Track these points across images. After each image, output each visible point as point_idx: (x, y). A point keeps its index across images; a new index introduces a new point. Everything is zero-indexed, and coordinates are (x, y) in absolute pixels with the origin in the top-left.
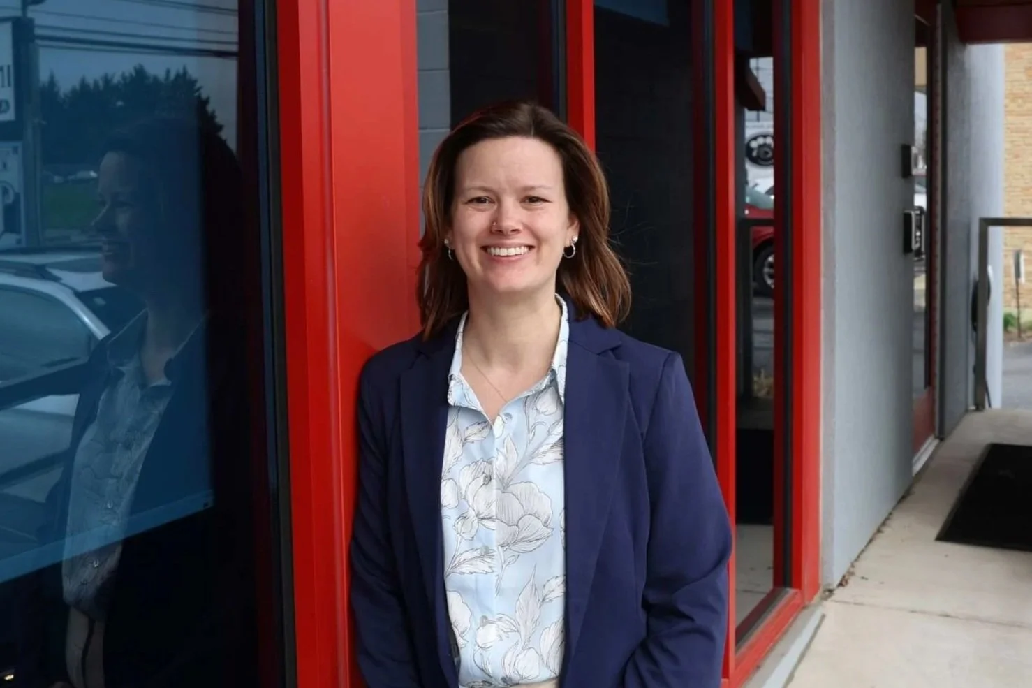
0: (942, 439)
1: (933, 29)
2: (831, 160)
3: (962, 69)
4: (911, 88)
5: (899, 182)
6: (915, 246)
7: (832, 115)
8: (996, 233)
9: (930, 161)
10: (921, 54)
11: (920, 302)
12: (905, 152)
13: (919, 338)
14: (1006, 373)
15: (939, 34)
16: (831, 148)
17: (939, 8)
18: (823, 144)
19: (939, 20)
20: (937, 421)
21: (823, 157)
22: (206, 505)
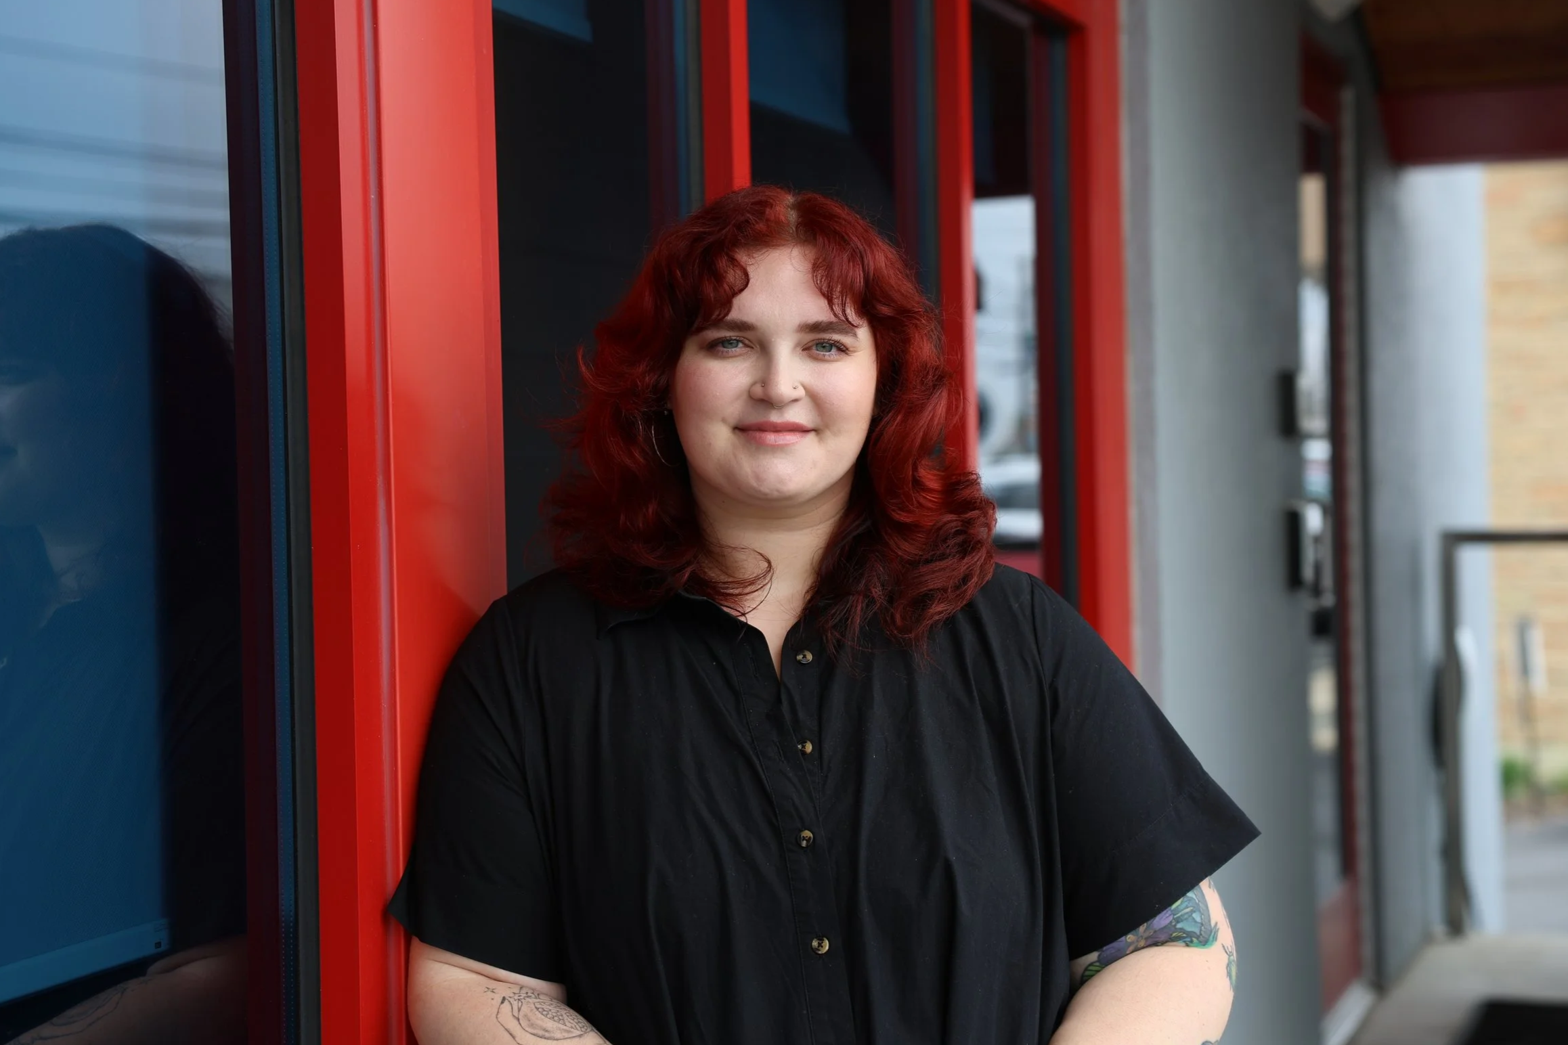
0: (1380, 984)
1: (1335, 138)
2: (1148, 395)
3: (1393, 216)
4: (1295, 275)
5: (1273, 446)
6: (1308, 573)
7: (1147, 308)
8: (1473, 560)
10: (1312, 191)
12: (1286, 384)
14: (1512, 884)
15: (1348, 148)
16: (1148, 371)
17: (1347, 96)
18: (1131, 363)
19: (1347, 120)
20: (1367, 950)
21: (1132, 388)
22: (158, 945)
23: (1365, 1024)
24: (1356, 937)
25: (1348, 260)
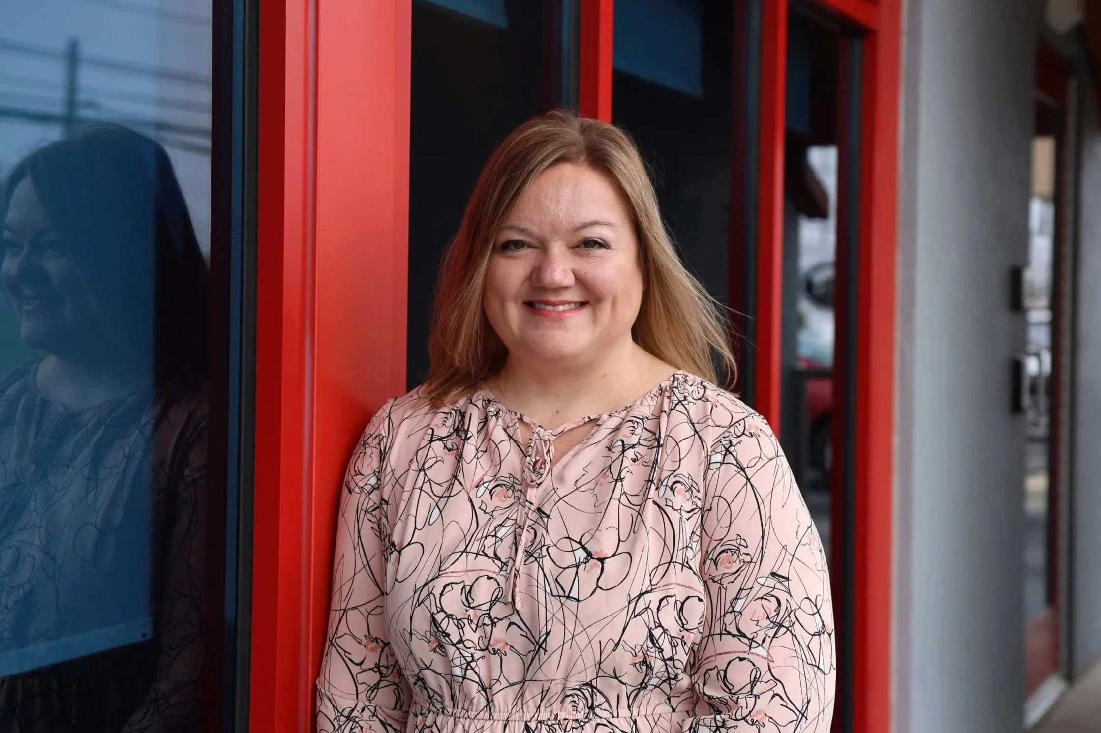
0: (1070, 676)
1: (1063, 113)
2: (910, 280)
5: (1004, 317)
7: (912, 221)
9: (1055, 306)
10: (1043, 147)
11: (1036, 505)
12: (1016, 275)
13: (1036, 556)
15: (1071, 120)
16: (911, 264)
17: (1073, 85)
18: (900, 257)
19: (1072, 101)
20: (1063, 654)
21: (900, 274)
22: (144, 635)
23: (1057, 704)
24: (1055, 646)
25: (1069, 193)
